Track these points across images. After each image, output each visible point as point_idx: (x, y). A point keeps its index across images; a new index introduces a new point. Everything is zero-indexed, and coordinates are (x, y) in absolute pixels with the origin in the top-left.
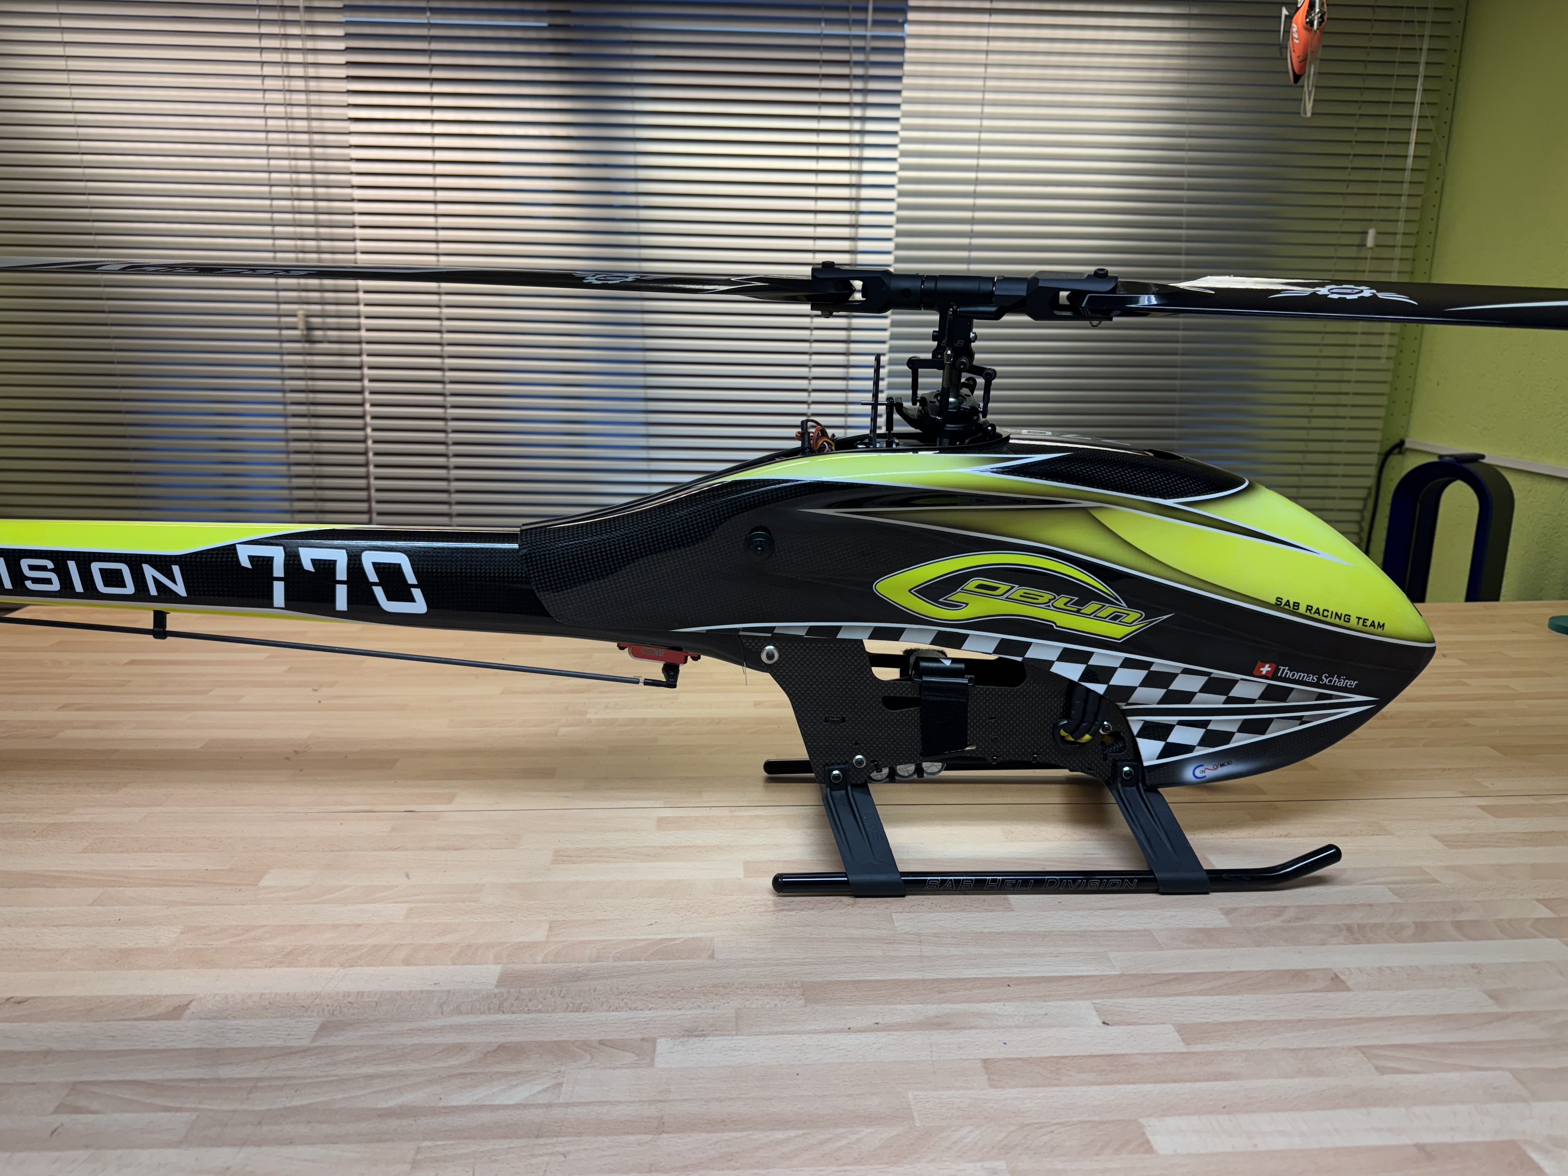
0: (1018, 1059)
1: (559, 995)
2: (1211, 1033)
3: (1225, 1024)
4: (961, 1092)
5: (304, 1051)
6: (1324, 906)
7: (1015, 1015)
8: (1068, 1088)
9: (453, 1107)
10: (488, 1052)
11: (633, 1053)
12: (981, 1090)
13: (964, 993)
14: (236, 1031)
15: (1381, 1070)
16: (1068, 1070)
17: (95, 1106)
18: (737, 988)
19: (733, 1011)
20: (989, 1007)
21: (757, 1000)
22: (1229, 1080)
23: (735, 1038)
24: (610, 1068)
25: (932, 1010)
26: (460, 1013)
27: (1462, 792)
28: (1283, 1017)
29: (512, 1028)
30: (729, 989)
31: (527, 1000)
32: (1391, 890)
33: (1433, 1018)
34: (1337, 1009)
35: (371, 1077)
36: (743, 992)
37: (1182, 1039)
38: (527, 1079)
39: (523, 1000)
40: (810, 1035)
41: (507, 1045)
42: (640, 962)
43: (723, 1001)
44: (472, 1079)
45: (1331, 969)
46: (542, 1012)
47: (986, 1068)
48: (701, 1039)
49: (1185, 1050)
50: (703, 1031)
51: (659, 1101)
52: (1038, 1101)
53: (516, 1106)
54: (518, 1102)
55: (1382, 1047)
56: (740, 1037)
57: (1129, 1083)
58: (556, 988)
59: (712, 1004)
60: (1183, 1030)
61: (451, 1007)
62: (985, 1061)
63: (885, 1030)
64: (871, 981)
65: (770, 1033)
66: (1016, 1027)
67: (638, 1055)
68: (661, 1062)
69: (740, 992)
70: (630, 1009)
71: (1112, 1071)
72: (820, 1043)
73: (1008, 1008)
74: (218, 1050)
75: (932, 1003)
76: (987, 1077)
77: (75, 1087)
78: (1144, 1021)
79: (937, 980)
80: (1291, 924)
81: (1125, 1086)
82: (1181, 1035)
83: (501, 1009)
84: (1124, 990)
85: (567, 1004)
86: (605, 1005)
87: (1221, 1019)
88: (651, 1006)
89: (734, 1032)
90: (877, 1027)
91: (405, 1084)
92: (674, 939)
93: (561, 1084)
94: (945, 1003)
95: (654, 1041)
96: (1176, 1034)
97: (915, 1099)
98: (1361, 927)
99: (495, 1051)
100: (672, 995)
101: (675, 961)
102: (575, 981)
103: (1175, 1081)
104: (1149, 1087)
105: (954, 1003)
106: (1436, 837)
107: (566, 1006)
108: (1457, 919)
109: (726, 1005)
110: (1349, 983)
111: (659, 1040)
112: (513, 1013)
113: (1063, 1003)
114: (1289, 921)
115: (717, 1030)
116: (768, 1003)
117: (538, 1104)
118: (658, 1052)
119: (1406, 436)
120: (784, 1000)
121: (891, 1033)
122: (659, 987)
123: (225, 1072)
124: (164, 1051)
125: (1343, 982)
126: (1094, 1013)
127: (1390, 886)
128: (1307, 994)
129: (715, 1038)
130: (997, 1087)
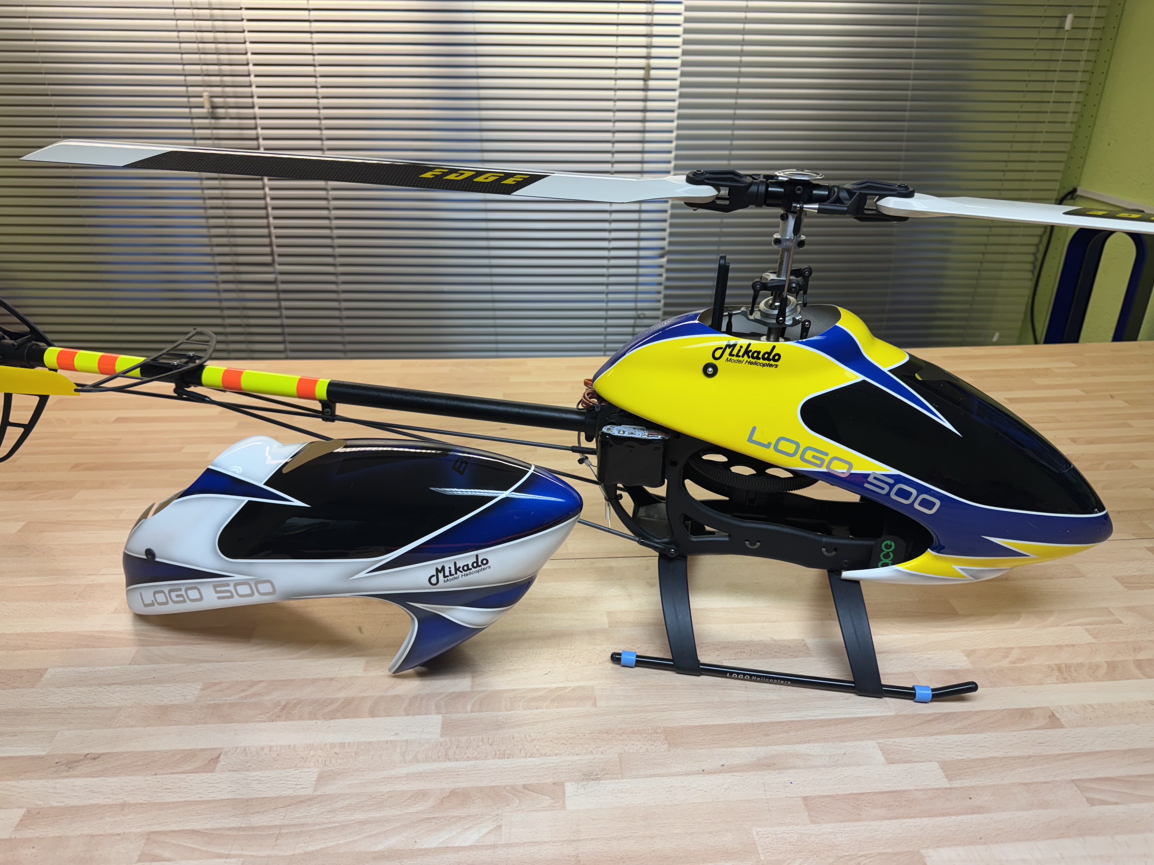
0: (829, 796)
1: (488, 743)
2: (965, 769)
3: (974, 760)
4: (790, 828)
5: (308, 800)
6: (1040, 647)
7: (822, 755)
8: (867, 823)
9: (426, 849)
10: (444, 798)
11: (549, 796)
12: (805, 825)
13: (783, 736)
14: (257, 782)
15: (1091, 802)
16: (865, 806)
17: (167, 854)
18: (617, 734)
19: (616, 756)
20: (802, 748)
21: (633, 744)
22: (982, 813)
23: (621, 781)
24: (534, 811)
25: (761, 751)
26: (418, 761)
27: (1134, 534)
28: (1016, 753)
29: (458, 775)
30: (611, 735)
31: (465, 748)
32: (1087, 630)
33: (1126, 752)
34: (1055, 745)
35: (362, 823)
36: (621, 738)
37: (946, 775)
38: (476, 822)
39: (462, 747)
40: (675, 777)
41: (457, 791)
42: (542, 710)
43: (609, 746)
44: (436, 823)
45: (1048, 708)
46: (478, 759)
47: (806, 805)
48: (597, 782)
49: (948, 786)
50: (597, 775)
51: (574, 841)
52: (847, 835)
53: (471, 848)
54: (472, 844)
55: (1091, 780)
56: (625, 780)
57: (911, 818)
58: (484, 737)
59: (600, 749)
60: (944, 766)
61: (411, 756)
62: (805, 799)
63: (729, 772)
64: (714, 726)
65: (647, 776)
66: (824, 766)
67: (553, 799)
68: (570, 805)
69: (620, 738)
70: (541, 755)
71: (897, 806)
72: (683, 785)
73: (815, 749)
74: (247, 800)
75: (762, 746)
76: (807, 813)
77: (150, 837)
78: (916, 759)
79: (762, 724)
80: (1016, 665)
81: (908, 820)
82: (944, 772)
83: (447, 757)
84: (900, 729)
85: (495, 751)
86: (523, 751)
87: (973, 756)
88: (556, 752)
89: (620, 776)
90: (724, 769)
91: (388, 829)
92: (565, 688)
93: (500, 827)
94: (770, 745)
95: (562, 785)
96: (940, 770)
97: (758, 835)
98: (1068, 667)
99: (448, 796)
100: (571, 741)
101: (568, 709)
102: (498, 729)
103: (943, 815)
104: (925, 820)
105: (777, 745)
106: (1117, 578)
107: (494, 753)
108: (1137, 658)
109: (611, 750)
110: (1063, 721)
111: (566, 784)
112: (457, 761)
113: (856, 743)
114: (1014, 663)
115: (607, 774)
116: (641, 748)
117: (487, 845)
118: (567, 795)
119: (1078, 185)
120: (653, 745)
121: (734, 774)
122: (560, 734)
123: (257, 820)
124: (208, 802)
125: (1058, 719)
126: (880, 752)
127: (1088, 627)
128: (1032, 731)
129: (607, 782)
130: (815, 823)
